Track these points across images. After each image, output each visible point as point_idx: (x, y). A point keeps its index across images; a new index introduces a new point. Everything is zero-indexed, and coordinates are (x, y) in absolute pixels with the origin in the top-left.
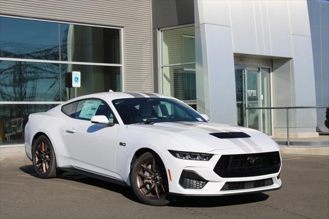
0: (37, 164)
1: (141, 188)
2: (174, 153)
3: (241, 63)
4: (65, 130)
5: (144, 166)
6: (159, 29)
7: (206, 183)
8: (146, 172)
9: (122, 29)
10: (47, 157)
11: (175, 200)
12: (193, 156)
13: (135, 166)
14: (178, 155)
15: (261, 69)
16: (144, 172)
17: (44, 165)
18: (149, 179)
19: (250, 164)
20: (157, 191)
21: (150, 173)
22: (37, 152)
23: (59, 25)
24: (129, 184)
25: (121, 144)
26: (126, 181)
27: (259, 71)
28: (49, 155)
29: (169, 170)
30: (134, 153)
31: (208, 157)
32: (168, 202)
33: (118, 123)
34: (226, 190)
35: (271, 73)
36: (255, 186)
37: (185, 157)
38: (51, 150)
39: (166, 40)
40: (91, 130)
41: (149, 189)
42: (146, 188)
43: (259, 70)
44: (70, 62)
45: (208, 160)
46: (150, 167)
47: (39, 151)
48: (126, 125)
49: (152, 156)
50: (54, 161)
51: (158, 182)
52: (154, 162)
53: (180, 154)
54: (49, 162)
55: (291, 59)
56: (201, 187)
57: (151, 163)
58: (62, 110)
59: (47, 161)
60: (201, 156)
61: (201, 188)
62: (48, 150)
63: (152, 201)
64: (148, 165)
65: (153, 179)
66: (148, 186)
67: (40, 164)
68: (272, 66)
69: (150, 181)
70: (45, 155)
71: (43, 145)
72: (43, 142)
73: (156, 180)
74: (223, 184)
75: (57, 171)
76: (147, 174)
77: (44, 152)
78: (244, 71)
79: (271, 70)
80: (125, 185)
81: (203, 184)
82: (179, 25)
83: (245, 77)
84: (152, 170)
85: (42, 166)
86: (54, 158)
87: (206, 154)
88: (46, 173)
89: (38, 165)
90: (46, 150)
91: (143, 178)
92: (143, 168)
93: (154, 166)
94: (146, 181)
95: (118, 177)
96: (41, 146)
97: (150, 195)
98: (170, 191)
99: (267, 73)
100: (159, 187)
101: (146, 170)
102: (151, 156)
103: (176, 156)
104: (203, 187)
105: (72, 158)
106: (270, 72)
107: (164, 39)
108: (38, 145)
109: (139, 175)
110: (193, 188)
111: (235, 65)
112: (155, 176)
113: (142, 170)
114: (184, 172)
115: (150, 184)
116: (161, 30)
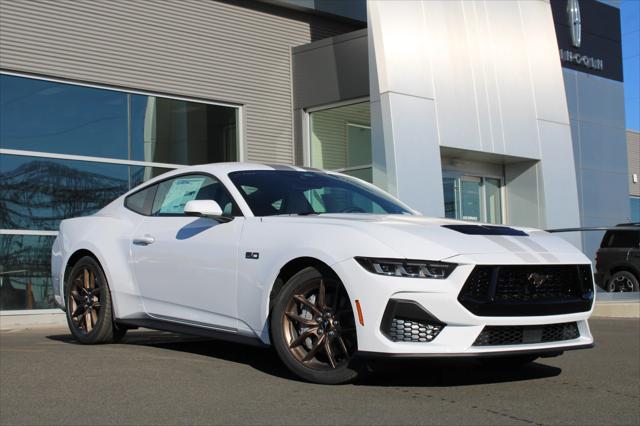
0: (74, 316)
1: (294, 345)
2: (367, 263)
3: (452, 168)
4: (131, 239)
5: (301, 298)
6: (305, 110)
7: (441, 330)
8: (304, 311)
9: (240, 108)
10: (95, 299)
11: (370, 370)
12: (411, 268)
13: (282, 297)
14: (377, 267)
15: (484, 181)
16: (300, 312)
17: (88, 316)
18: (311, 326)
19: (533, 289)
20: (329, 351)
21: (313, 313)
22: (75, 292)
23: (128, 96)
24: (266, 341)
25: (249, 255)
26: (259, 334)
27: (481, 183)
28: (98, 296)
29: (357, 301)
30: (277, 272)
31: (443, 269)
32: (354, 374)
33: (242, 215)
34: (484, 344)
35: (503, 188)
36: (545, 340)
37: (394, 271)
38: (102, 284)
39: (318, 130)
40: (184, 234)
41: (310, 347)
42: (305, 348)
43: (482, 181)
44: (149, 164)
45: (446, 277)
46: (313, 299)
47: (79, 290)
48: (259, 218)
49: (318, 274)
50: (108, 306)
51: (331, 333)
52: (322, 288)
53: (381, 265)
54: (98, 310)
55: (537, 161)
56: (430, 337)
57: (316, 292)
58: (126, 205)
59: (94, 307)
60: (429, 268)
61: (429, 340)
62: (96, 286)
63: (318, 374)
64: (308, 296)
65: (321, 325)
66: (309, 342)
67: (81, 316)
68: (504, 175)
69: (314, 331)
70: (91, 297)
71: (87, 275)
72: (86, 271)
73: (327, 328)
74: (477, 331)
75: (114, 327)
76: (306, 315)
77: (89, 290)
78: (457, 184)
79: (502, 182)
80: (257, 344)
81: (434, 331)
82: (341, 100)
83: (458, 193)
84: (317, 305)
85: (84, 319)
86: (108, 301)
87: (440, 262)
88: (91, 332)
89: (76, 318)
90: (93, 286)
91: (297, 325)
92: (298, 302)
93: (322, 297)
94: (304, 330)
95: (242, 327)
96: (83, 278)
97: (314, 360)
98: (359, 349)
99: (496, 187)
100: (335, 343)
101: (304, 308)
102: (316, 274)
103: (373, 270)
104: (434, 337)
105: (144, 298)
106: (499, 187)
107: (315, 128)
108: (77, 277)
109: (290, 318)
110: (412, 340)
111: (443, 170)
112: (325, 319)
113: (295, 306)
114: (392, 304)
115: (313, 337)
116: (311, 110)
